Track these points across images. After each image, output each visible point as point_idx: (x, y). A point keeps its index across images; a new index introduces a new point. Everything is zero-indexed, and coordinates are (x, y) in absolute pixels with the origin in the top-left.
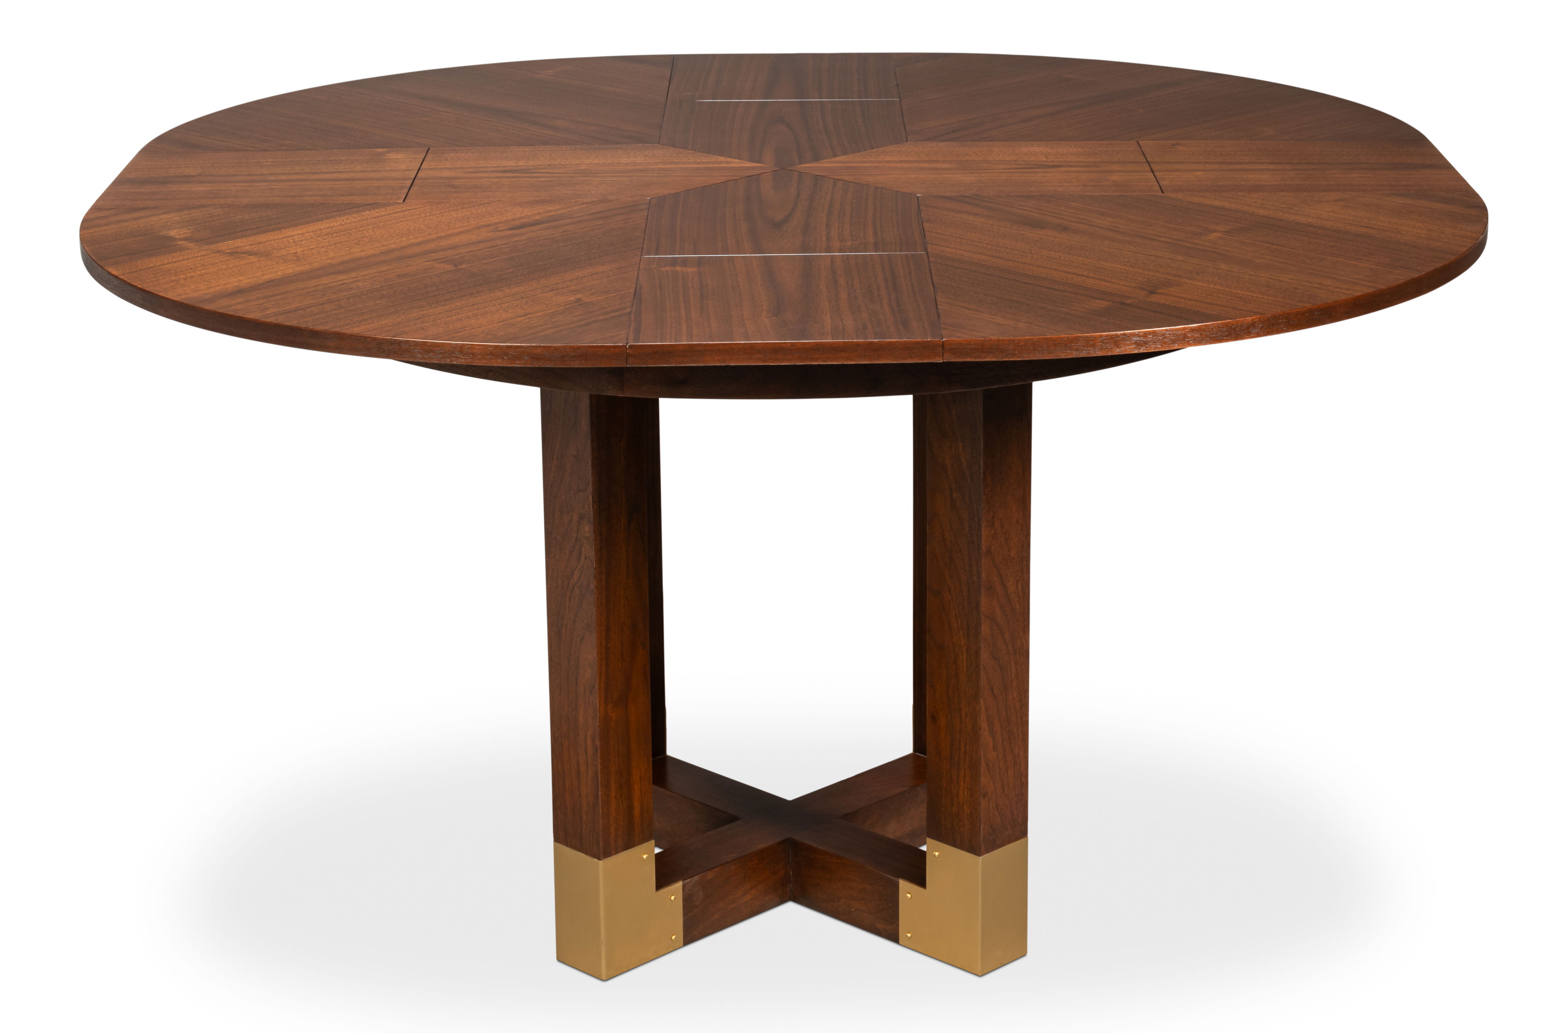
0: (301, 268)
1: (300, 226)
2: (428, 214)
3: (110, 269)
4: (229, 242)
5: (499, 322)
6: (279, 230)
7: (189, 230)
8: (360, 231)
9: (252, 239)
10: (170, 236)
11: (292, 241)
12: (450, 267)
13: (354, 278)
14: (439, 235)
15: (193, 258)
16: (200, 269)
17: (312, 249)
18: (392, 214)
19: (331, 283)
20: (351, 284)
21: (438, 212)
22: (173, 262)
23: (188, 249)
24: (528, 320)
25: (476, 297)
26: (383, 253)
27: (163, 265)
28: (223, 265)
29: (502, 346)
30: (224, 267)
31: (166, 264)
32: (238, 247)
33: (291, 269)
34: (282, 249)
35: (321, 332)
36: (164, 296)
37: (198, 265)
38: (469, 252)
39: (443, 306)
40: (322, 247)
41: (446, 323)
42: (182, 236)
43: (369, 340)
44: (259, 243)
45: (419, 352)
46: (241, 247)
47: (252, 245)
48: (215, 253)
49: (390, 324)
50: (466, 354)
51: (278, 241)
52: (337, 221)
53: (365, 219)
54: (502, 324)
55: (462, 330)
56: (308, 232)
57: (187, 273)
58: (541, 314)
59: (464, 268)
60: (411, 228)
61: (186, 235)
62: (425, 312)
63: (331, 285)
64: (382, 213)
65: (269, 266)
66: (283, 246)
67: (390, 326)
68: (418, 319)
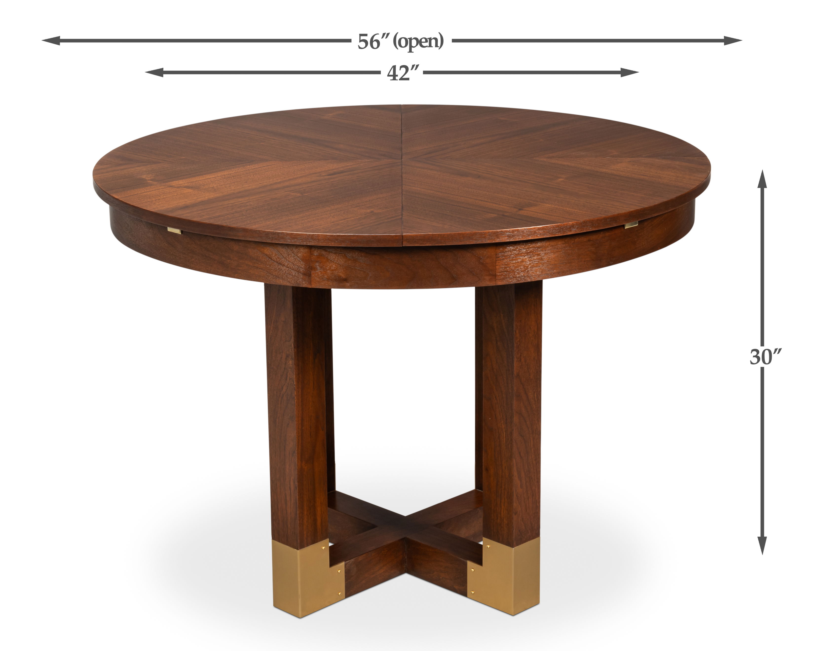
0: (217, 195)
1: (213, 174)
2: (282, 167)
3: (114, 195)
4: (176, 181)
5: (331, 223)
6: (202, 175)
7: (153, 175)
8: (246, 176)
9: (188, 180)
10: (143, 178)
11: (210, 181)
12: (299, 195)
13: (247, 200)
14: (290, 178)
15: (157, 189)
16: (163, 195)
17: (222, 185)
18: (262, 167)
19: (235, 203)
20: (246, 203)
21: (287, 166)
22: (147, 192)
23: (154, 185)
24: (346, 222)
25: (316, 210)
26: (261, 187)
27: (142, 193)
28: (175, 193)
29: (335, 235)
30: (176, 194)
31: (144, 193)
32: (181, 184)
33: (212, 195)
34: (205, 185)
35: (235, 228)
36: (146, 209)
37: (161, 193)
38: (308, 187)
39: (299, 214)
40: (227, 184)
41: (302, 224)
42: (149, 178)
43: (261, 232)
44: (192, 182)
45: (289, 238)
46: (183, 184)
47: (189, 183)
48: (169, 187)
49: (271, 224)
50: (314, 240)
51: (202, 181)
52: (233, 171)
53: (248, 169)
54: (333, 224)
55: (311, 227)
56: (218, 177)
57: (156, 197)
58: (353, 219)
59: (307, 195)
60: (274, 175)
61: (152, 178)
62: (290, 218)
63: (235, 204)
64: (257, 167)
65: (200, 194)
66: (206, 183)
67: (272, 225)
68: (287, 221)
